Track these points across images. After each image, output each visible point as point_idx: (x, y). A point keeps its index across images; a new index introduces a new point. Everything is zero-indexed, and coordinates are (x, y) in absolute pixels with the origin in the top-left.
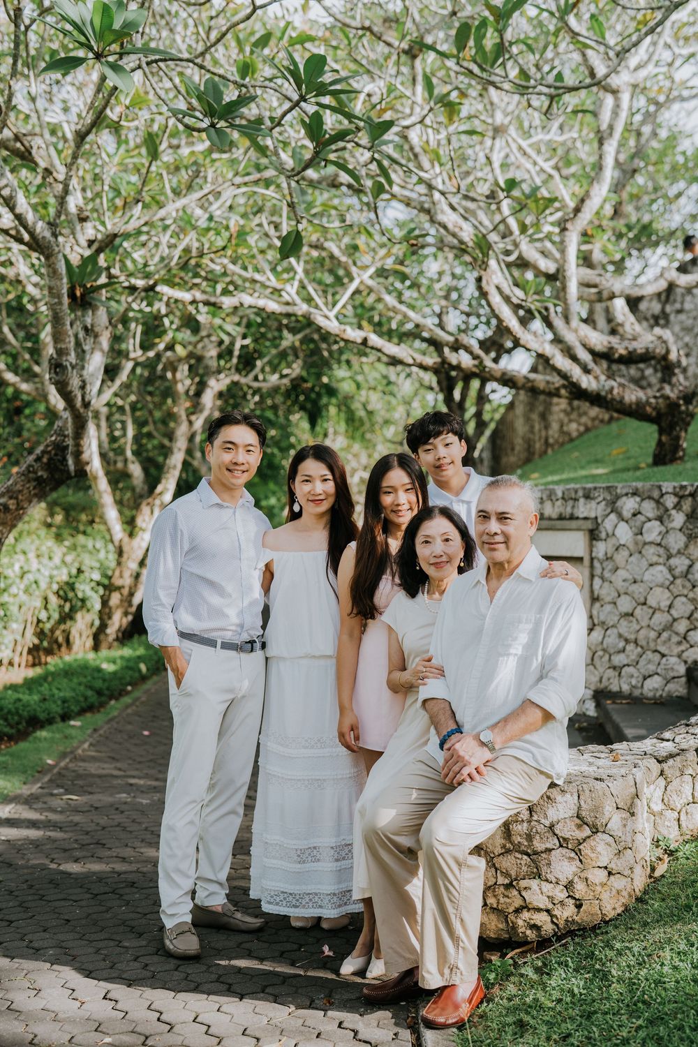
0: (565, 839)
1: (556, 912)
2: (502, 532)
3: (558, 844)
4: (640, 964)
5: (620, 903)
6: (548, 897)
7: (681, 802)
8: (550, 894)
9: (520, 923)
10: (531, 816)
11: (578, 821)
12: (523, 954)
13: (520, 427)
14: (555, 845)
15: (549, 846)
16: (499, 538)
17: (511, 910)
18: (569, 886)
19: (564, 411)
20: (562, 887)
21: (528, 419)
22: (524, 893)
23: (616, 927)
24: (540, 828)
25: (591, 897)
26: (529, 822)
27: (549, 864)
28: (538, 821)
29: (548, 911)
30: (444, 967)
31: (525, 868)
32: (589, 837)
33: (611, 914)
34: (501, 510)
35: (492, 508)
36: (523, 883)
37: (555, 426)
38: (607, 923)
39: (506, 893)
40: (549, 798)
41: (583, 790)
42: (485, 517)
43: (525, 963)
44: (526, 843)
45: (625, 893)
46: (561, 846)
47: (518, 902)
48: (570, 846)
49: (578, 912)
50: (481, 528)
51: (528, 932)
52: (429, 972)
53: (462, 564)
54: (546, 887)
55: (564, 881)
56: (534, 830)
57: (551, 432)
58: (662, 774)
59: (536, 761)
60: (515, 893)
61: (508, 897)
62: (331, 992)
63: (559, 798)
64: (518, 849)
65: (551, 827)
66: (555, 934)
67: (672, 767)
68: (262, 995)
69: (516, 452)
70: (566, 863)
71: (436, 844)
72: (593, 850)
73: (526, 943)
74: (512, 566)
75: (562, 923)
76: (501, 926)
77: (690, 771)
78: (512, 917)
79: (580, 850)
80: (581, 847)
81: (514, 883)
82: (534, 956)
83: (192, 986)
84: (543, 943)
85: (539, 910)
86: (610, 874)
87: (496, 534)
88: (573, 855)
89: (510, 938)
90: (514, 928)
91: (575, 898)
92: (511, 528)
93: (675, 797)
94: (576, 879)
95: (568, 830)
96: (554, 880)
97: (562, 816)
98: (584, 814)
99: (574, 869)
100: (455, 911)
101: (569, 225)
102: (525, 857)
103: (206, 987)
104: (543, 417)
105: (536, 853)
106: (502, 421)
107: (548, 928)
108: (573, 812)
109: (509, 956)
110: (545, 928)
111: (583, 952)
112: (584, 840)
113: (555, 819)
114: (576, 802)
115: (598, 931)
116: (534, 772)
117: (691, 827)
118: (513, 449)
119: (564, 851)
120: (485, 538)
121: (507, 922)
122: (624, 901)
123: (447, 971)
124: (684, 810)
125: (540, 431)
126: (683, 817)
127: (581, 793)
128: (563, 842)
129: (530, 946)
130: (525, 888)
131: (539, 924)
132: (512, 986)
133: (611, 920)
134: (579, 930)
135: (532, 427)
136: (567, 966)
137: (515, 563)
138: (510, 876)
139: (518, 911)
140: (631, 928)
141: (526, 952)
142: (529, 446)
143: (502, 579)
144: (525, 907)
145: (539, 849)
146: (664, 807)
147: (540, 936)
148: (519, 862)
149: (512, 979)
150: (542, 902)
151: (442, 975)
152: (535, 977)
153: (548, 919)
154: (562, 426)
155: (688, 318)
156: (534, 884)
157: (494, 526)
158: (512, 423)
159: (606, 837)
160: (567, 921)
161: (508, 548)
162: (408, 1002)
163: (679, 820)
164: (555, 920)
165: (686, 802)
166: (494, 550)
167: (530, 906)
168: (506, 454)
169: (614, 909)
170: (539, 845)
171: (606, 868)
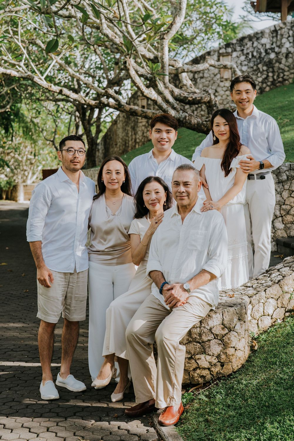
0: (217, 335)
1: (213, 369)
2: (186, 191)
3: (213, 337)
4: (258, 390)
5: (240, 363)
6: (209, 362)
7: (259, 315)
8: (210, 361)
9: (196, 375)
10: (201, 324)
11: (222, 326)
12: (197, 389)
13: (120, 133)
14: (212, 338)
15: (209, 338)
16: (184, 194)
17: (191, 369)
18: (218, 356)
19: (145, 126)
20: (215, 357)
21: (124, 130)
22: (198, 361)
23: (240, 374)
24: (205, 330)
25: (228, 361)
26: (200, 327)
27: (209, 347)
28: (204, 327)
29: (209, 369)
30: (167, 398)
31: (198, 350)
32: (227, 333)
33: (236, 369)
34: (185, 180)
35: (180, 180)
36: (197, 357)
37: (140, 133)
38: (235, 372)
39: (189, 362)
40: (209, 316)
41: (225, 312)
42: (177, 184)
43: (199, 394)
44: (199, 338)
45: (242, 359)
46: (215, 338)
47: (195, 366)
48: (219, 338)
49: (222, 369)
50: (176, 189)
51: (200, 379)
52: (160, 401)
53: (165, 204)
54: (208, 358)
55: (216, 354)
56: (202, 331)
57: (138, 136)
58: (250, 303)
59: (206, 298)
60: (193, 361)
61: (190, 363)
62: (108, 413)
63: (214, 316)
64: (195, 340)
65: (210, 330)
66: (212, 379)
67: (255, 299)
68: (75, 417)
69: (118, 146)
70: (217, 346)
71: (165, 339)
72: (229, 339)
73: (199, 384)
74: (191, 207)
75: (215, 374)
76: (186, 377)
77: (263, 301)
78: (192, 373)
79: (223, 339)
80: (224, 338)
81: (193, 357)
82: (203, 390)
83: (39, 415)
84: (206, 384)
85: (204, 369)
86: (236, 350)
87: (183, 192)
88: (220, 342)
89: (191, 382)
90: (193, 377)
91: (221, 362)
92: (190, 189)
93: (256, 313)
94: (222, 353)
95: (218, 330)
96: (212, 354)
97: (215, 324)
98: (225, 323)
99: (221, 348)
100: (173, 371)
101: (165, 36)
102: (198, 344)
103: (46, 415)
104: (134, 128)
105: (203, 342)
106: (110, 130)
107: (209, 377)
108: (220, 322)
109: (190, 391)
110: (207, 377)
111: (227, 387)
112: (225, 335)
113: (212, 326)
114: (221, 317)
115: (232, 377)
116: (206, 304)
117: (263, 327)
118: (116, 145)
119: (216, 340)
120: (178, 194)
121: (189, 375)
122: (241, 362)
123: (168, 400)
124: (260, 319)
125: (132, 135)
126: (260, 323)
127: (224, 313)
128: (216, 336)
129: (200, 386)
130: (198, 359)
131: (205, 375)
132: (196, 404)
133: (236, 371)
134: (223, 377)
135: (127, 134)
136: (221, 393)
137: (192, 205)
138: (191, 353)
139: (195, 370)
140: (248, 374)
141: (198, 389)
142: (126, 143)
143: (186, 213)
144: (198, 367)
145: (205, 340)
146: (251, 318)
147: (205, 381)
148: (195, 346)
149: (196, 401)
150: (206, 365)
151: (166, 401)
152: (207, 399)
153: (209, 372)
154: (143, 133)
155: (206, 81)
156: (202, 356)
157: (182, 189)
158: (116, 131)
159: (234, 333)
160: (217, 373)
161: (189, 198)
162: (146, 415)
163: (258, 324)
164: (212, 373)
165: (261, 315)
166: (183, 199)
167: (201, 367)
168: (113, 147)
169: (238, 366)
170: (205, 338)
171: (234, 347)
